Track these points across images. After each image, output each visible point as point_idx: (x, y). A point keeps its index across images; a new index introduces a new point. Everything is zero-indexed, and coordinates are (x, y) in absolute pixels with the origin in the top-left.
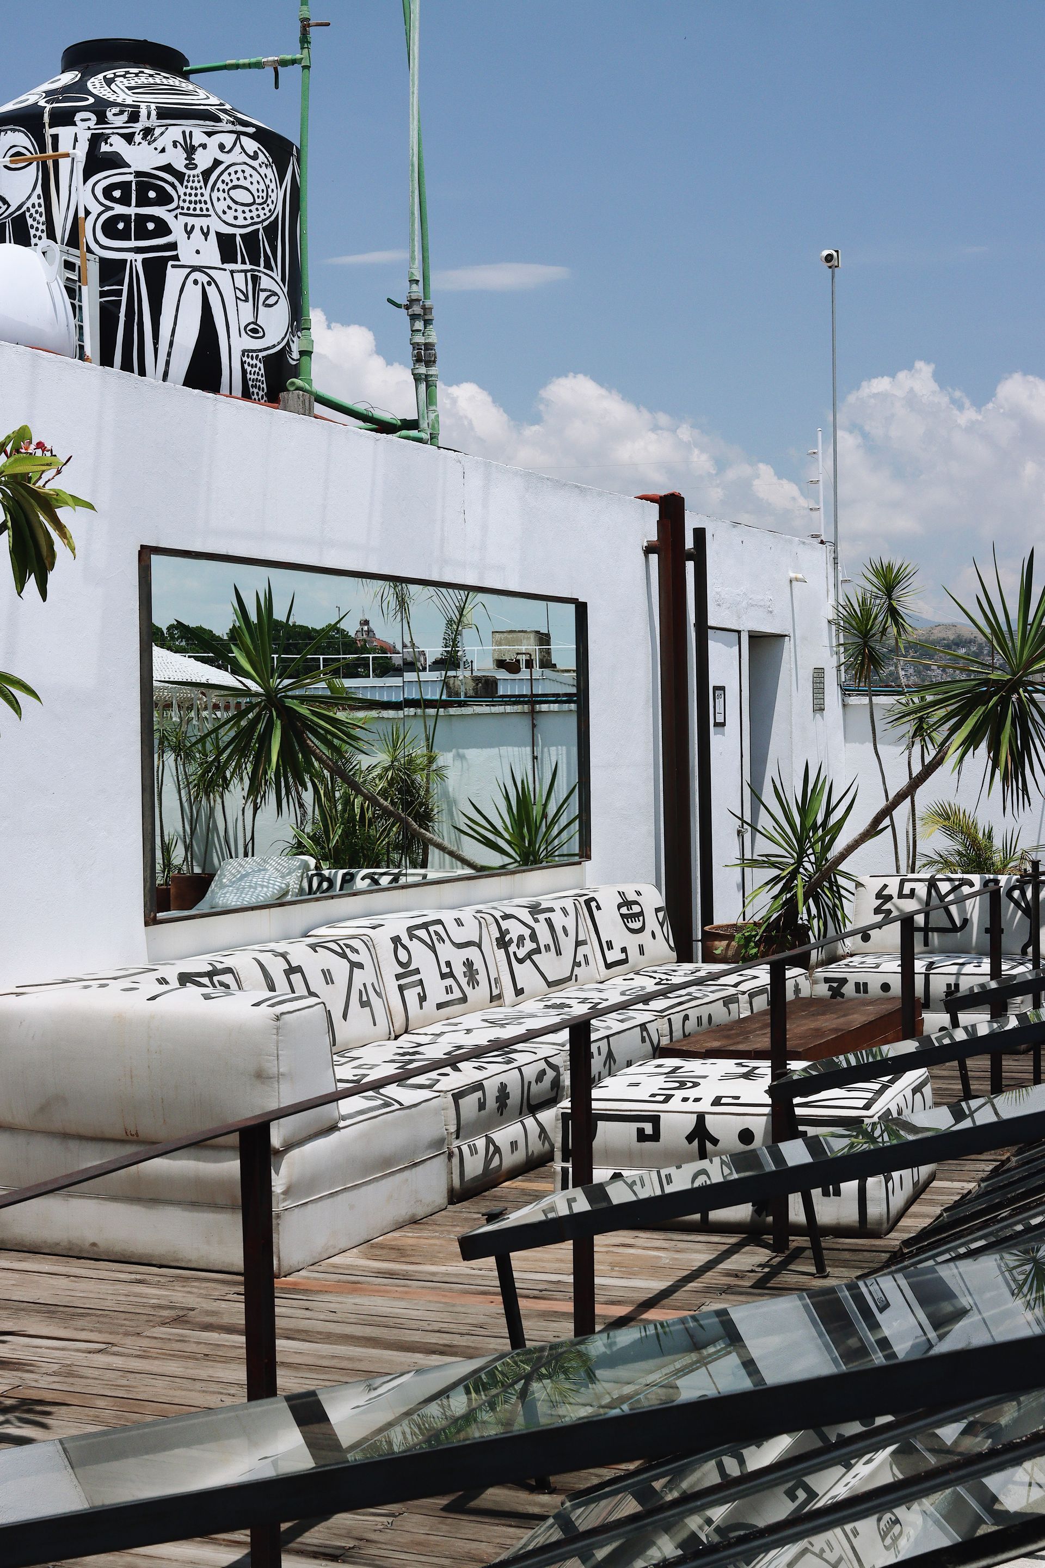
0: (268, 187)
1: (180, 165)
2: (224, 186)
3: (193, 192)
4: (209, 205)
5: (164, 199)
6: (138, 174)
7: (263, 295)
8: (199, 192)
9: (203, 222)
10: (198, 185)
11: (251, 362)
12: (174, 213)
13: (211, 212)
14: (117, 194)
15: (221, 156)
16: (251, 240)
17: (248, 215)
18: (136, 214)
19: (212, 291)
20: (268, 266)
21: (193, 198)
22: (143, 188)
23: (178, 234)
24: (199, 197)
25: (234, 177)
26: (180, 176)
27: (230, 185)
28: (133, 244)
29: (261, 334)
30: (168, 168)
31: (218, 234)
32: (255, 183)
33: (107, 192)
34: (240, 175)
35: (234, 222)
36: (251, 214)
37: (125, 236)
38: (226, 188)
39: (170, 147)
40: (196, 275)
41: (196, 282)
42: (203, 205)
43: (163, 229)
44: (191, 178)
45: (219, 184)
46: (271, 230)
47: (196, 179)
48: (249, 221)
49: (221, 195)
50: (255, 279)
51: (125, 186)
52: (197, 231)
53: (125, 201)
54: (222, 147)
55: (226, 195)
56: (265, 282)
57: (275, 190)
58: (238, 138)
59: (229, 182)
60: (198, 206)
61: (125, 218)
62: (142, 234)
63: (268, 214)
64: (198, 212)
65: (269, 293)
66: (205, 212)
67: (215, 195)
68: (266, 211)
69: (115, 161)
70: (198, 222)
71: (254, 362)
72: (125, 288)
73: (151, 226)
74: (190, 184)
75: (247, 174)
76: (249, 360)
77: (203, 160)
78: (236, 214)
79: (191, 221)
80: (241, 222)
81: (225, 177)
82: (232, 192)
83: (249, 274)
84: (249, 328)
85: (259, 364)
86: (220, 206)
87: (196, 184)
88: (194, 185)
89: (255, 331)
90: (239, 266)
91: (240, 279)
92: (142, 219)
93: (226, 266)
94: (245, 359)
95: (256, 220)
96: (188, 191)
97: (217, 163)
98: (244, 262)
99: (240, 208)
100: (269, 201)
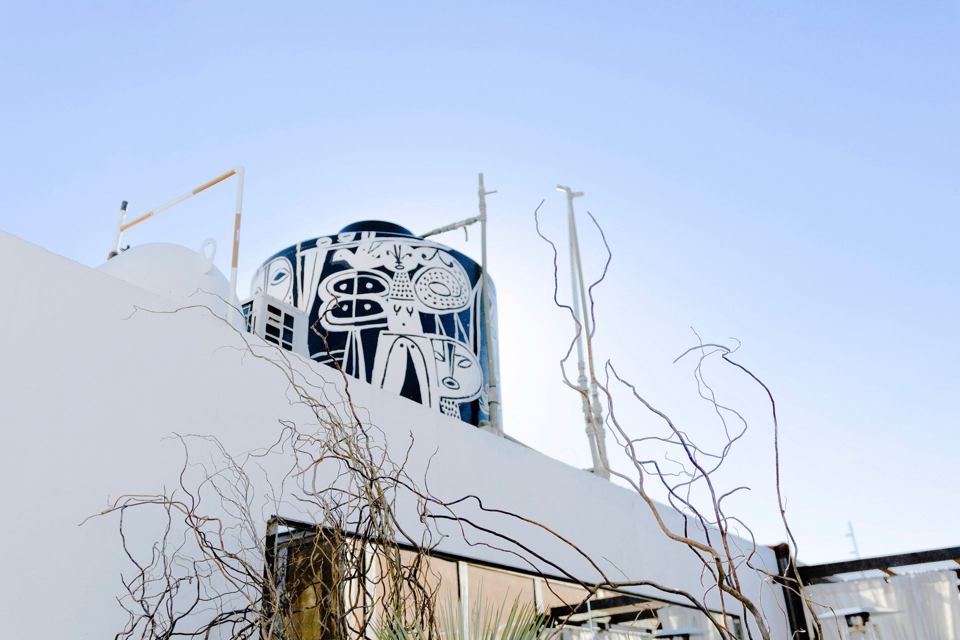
0: (461, 287)
1: (391, 266)
2: (425, 281)
3: (401, 284)
4: (413, 293)
5: (378, 288)
6: (360, 273)
7: (457, 359)
8: (405, 284)
9: (409, 305)
10: (405, 280)
11: (448, 406)
12: (386, 298)
13: (415, 297)
14: (343, 287)
15: (422, 262)
16: (447, 320)
17: (445, 302)
18: (357, 300)
19: (415, 354)
20: (461, 338)
21: (401, 288)
22: (362, 282)
23: (387, 311)
24: (405, 288)
25: (433, 276)
26: (391, 274)
27: (431, 281)
28: (354, 319)
29: (456, 386)
30: (382, 269)
31: (421, 314)
32: (451, 282)
33: (337, 287)
34: (438, 275)
35: (434, 306)
36: (447, 302)
37: (348, 314)
38: (427, 283)
39: (383, 255)
40: (402, 340)
41: (402, 346)
42: (408, 293)
43: (376, 308)
44: (400, 275)
45: (422, 279)
46: (464, 316)
47: (403, 275)
48: (447, 307)
49: (423, 287)
50: (450, 347)
51: (350, 282)
52: (403, 310)
53: (349, 291)
54: (424, 256)
55: (427, 287)
56: (459, 349)
57: (467, 290)
58: (437, 251)
59: (430, 279)
60: (405, 294)
61: (349, 303)
62: (361, 312)
63: (462, 305)
64: (404, 297)
65: (463, 359)
66: (410, 298)
67: (418, 286)
68: (460, 302)
69: (343, 266)
70: (404, 305)
71: (451, 406)
72: (346, 351)
73: (367, 307)
74: (399, 279)
75: (444, 275)
76: (447, 404)
77: (409, 264)
78: (435, 301)
79: (398, 303)
80: (438, 306)
81: (426, 275)
82: (431, 285)
83: (446, 343)
84: (446, 381)
85: (455, 409)
86: (422, 295)
87: (403, 279)
88: (402, 279)
89: (450, 383)
90: (437, 336)
91: (438, 346)
92: (360, 303)
93: (426, 335)
94: (443, 403)
95: (451, 306)
96: (397, 283)
97: (420, 266)
98: (441, 333)
99: (439, 297)
100: (462, 296)
